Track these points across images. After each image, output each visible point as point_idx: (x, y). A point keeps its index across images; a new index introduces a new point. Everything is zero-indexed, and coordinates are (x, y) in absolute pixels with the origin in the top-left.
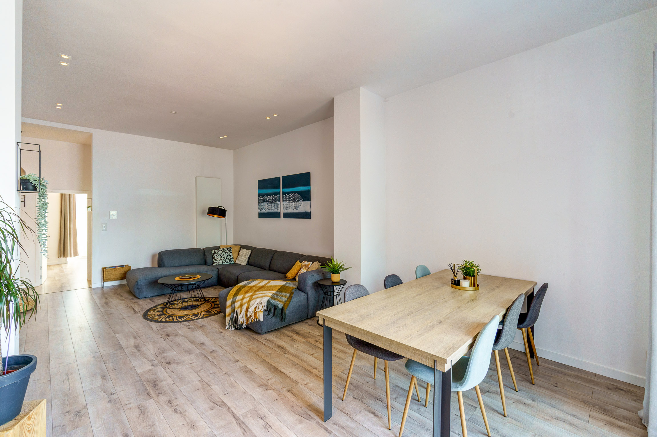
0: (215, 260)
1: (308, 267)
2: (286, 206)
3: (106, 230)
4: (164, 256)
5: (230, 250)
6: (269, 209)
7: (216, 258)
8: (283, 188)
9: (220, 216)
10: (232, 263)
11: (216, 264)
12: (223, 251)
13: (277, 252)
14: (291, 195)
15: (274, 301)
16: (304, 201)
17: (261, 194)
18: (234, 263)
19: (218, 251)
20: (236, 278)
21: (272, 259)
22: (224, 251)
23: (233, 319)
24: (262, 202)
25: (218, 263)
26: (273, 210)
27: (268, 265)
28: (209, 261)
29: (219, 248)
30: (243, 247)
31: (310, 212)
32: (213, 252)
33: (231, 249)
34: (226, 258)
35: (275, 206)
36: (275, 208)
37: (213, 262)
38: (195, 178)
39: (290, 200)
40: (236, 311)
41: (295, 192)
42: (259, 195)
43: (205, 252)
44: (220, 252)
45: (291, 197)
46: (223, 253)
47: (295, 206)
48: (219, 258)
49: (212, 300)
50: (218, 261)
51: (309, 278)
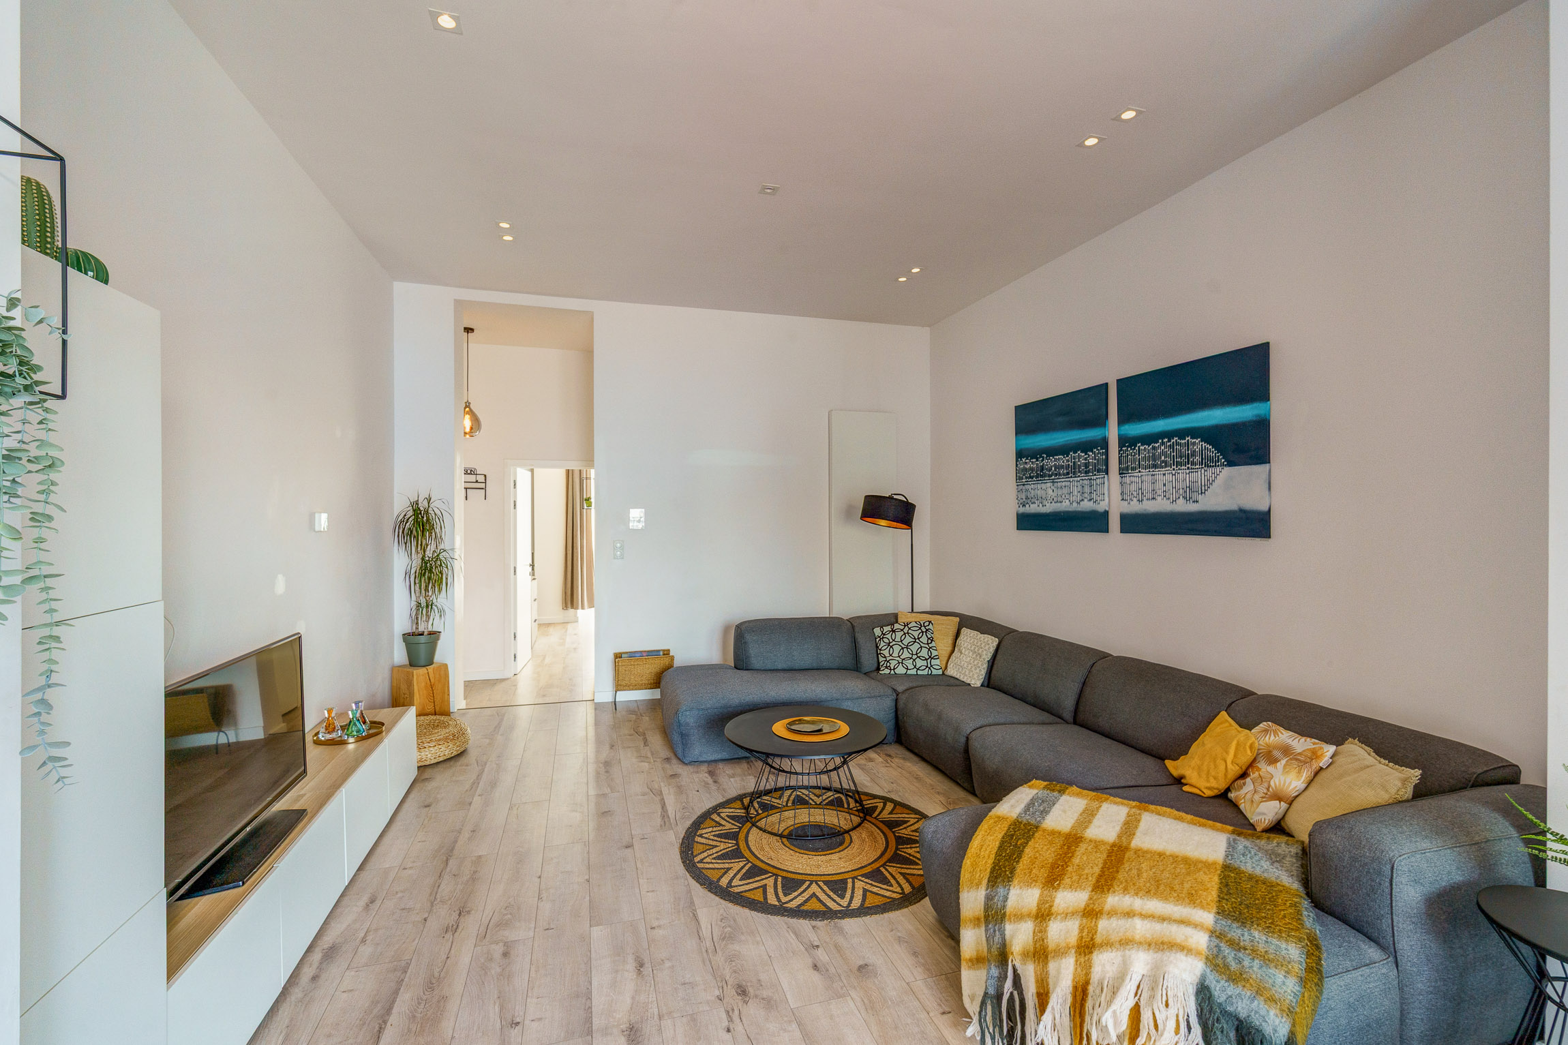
0: (885, 657)
1: (1315, 766)
2: (1133, 487)
3: (623, 558)
4: (748, 637)
5: (927, 630)
6: (1060, 499)
7: (886, 653)
8: (1121, 421)
9: (895, 524)
10: (935, 672)
11: (887, 671)
12: (908, 633)
13: (1104, 656)
14: (1163, 443)
15: (1232, 990)
16: (1231, 464)
17: (1027, 449)
18: (940, 672)
19: (893, 631)
20: (963, 740)
21: (1084, 684)
22: (910, 631)
23: (999, 997)
24: (1031, 477)
25: (894, 669)
26: (1075, 504)
27: (1069, 703)
28: (867, 661)
29: (893, 620)
30: (967, 622)
31: (1267, 509)
32: (877, 631)
33: (931, 627)
34: (917, 654)
35: (1087, 489)
36: (1086, 495)
37: (879, 663)
38: (827, 414)
39: (1155, 466)
40: (1015, 970)
41: (1181, 433)
42: (1020, 454)
43: (857, 629)
44: (899, 634)
45: (1163, 453)
46: (908, 640)
47: (1181, 485)
48: (895, 654)
49: (885, 815)
50: (893, 663)
51: (1402, 865)
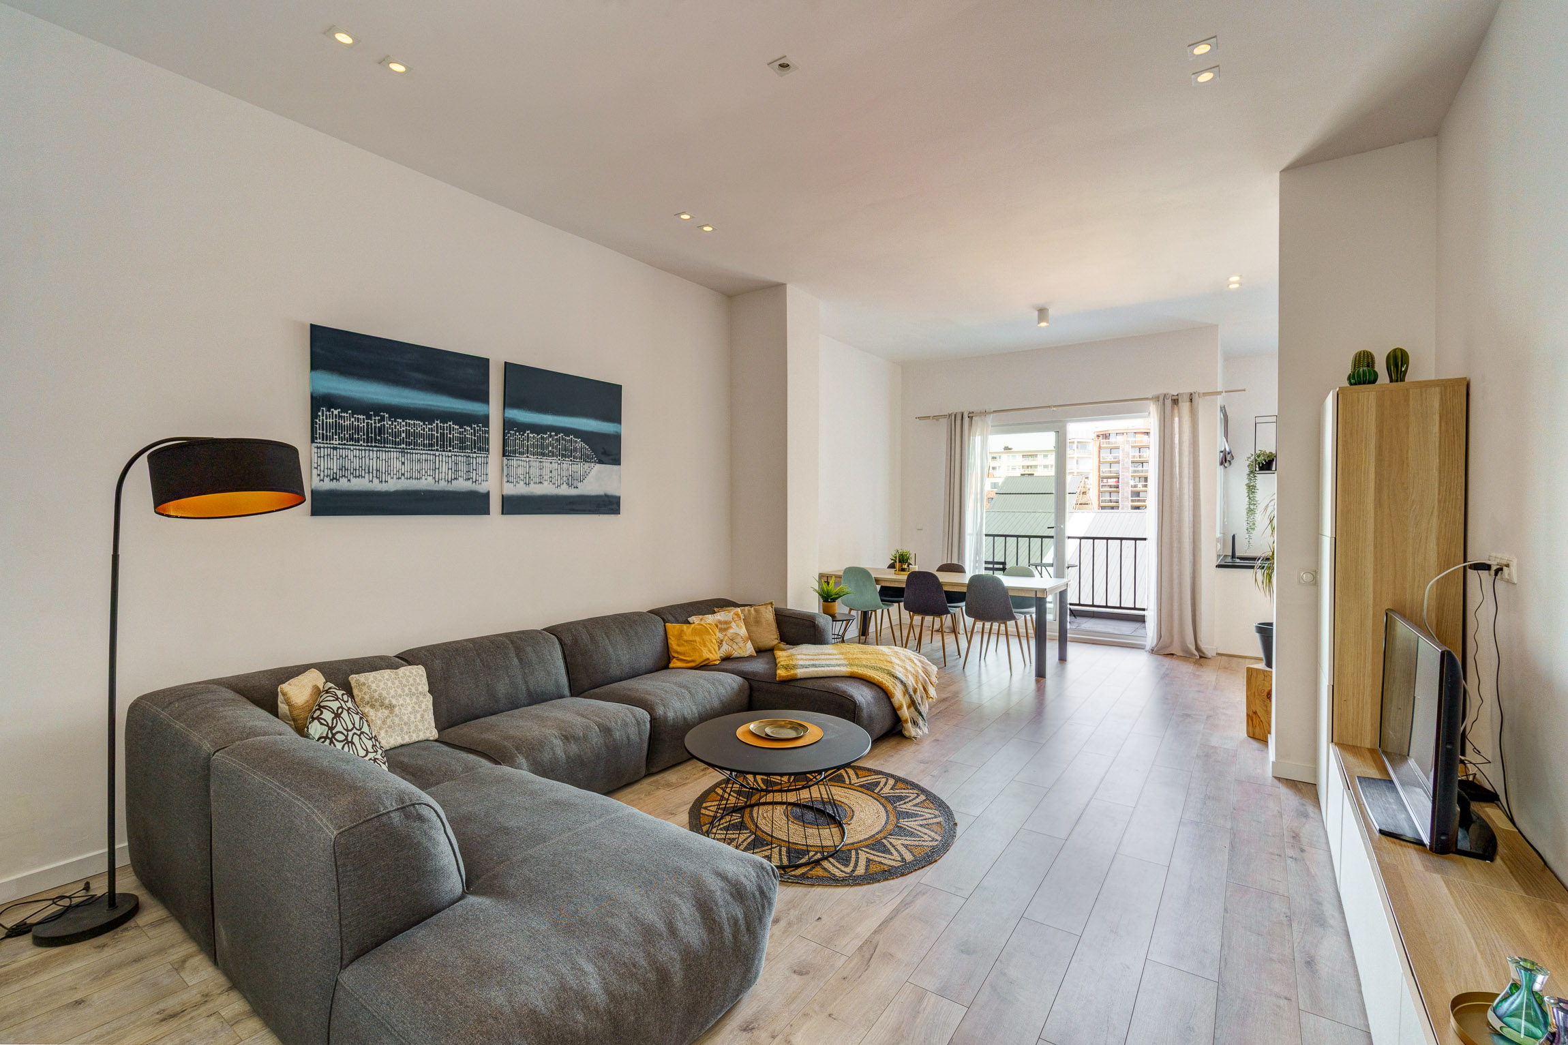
2: (515, 471)
14: (551, 436)
16: (601, 462)
31: (617, 495)
36: (462, 473)
39: (543, 454)
41: (567, 431)
45: (551, 444)
47: (565, 473)
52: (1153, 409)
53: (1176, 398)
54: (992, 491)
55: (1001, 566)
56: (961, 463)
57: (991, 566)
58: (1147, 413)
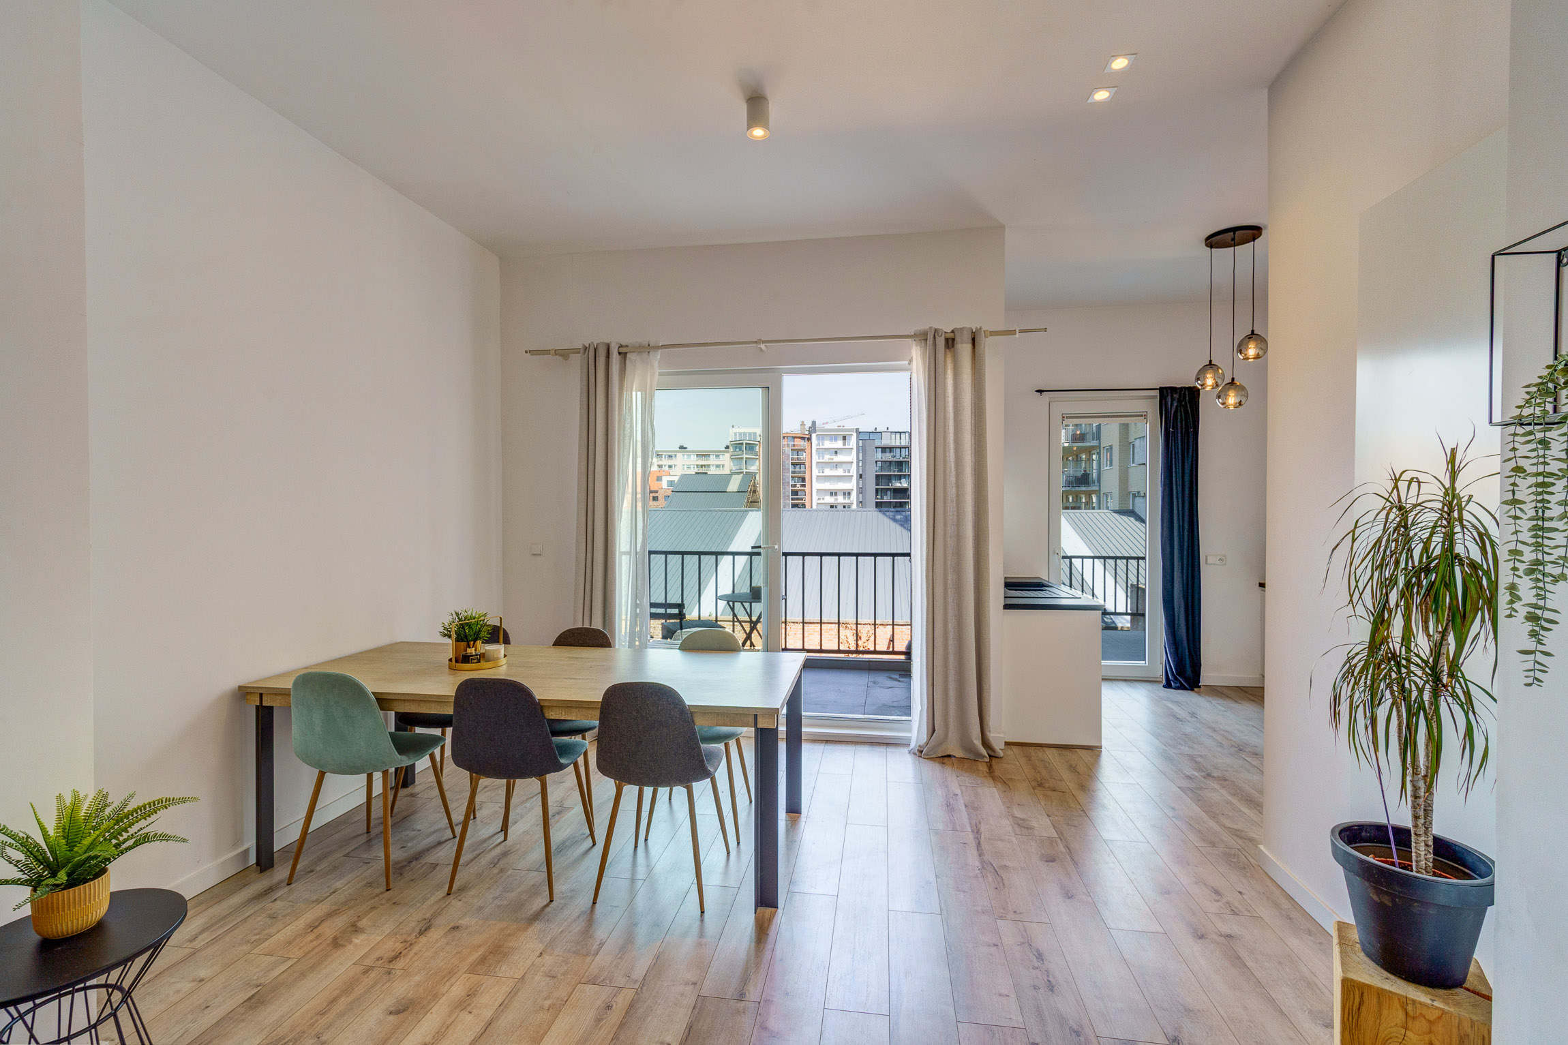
52: (917, 355)
53: (951, 335)
54: (668, 489)
55: (676, 611)
56: (607, 435)
57: (661, 611)
58: (907, 362)
